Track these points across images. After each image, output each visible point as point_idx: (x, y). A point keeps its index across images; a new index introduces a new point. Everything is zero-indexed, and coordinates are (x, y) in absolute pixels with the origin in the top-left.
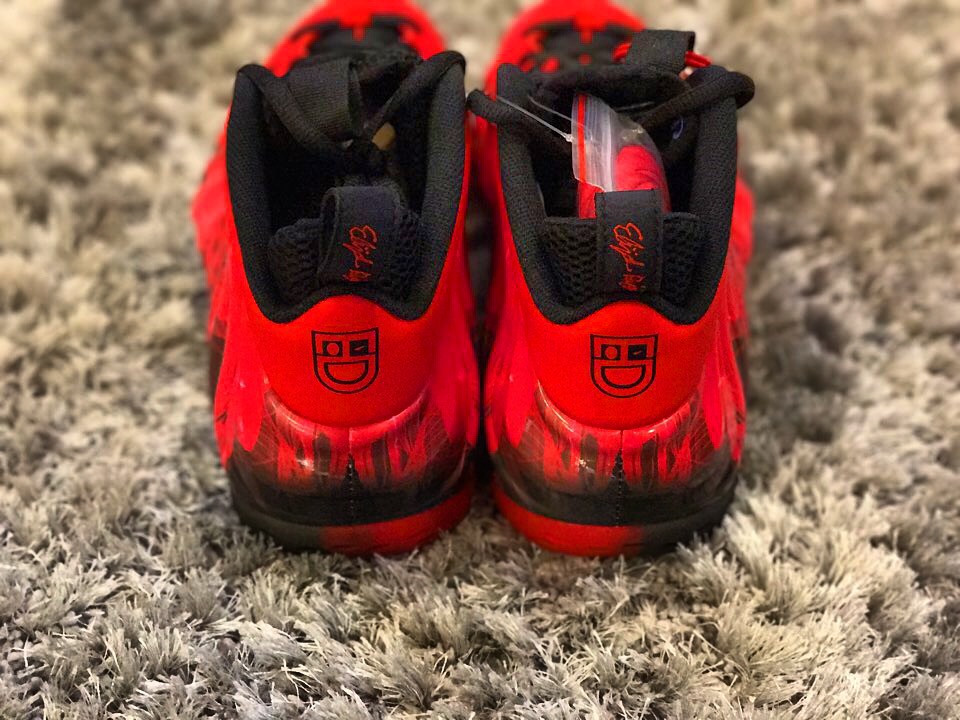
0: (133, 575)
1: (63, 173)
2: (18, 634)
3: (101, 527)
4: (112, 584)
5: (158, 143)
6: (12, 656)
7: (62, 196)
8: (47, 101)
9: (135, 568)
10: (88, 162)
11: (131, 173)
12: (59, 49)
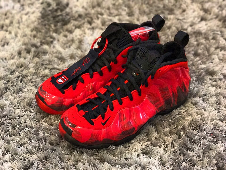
0: (29, 112)
1: (34, 45)
2: (9, 119)
3: (25, 104)
4: (25, 113)
5: (52, 42)
6: (7, 122)
7: (33, 49)
8: (34, 32)
9: (29, 111)
10: (39, 44)
11: (46, 47)
12: (39, 24)
